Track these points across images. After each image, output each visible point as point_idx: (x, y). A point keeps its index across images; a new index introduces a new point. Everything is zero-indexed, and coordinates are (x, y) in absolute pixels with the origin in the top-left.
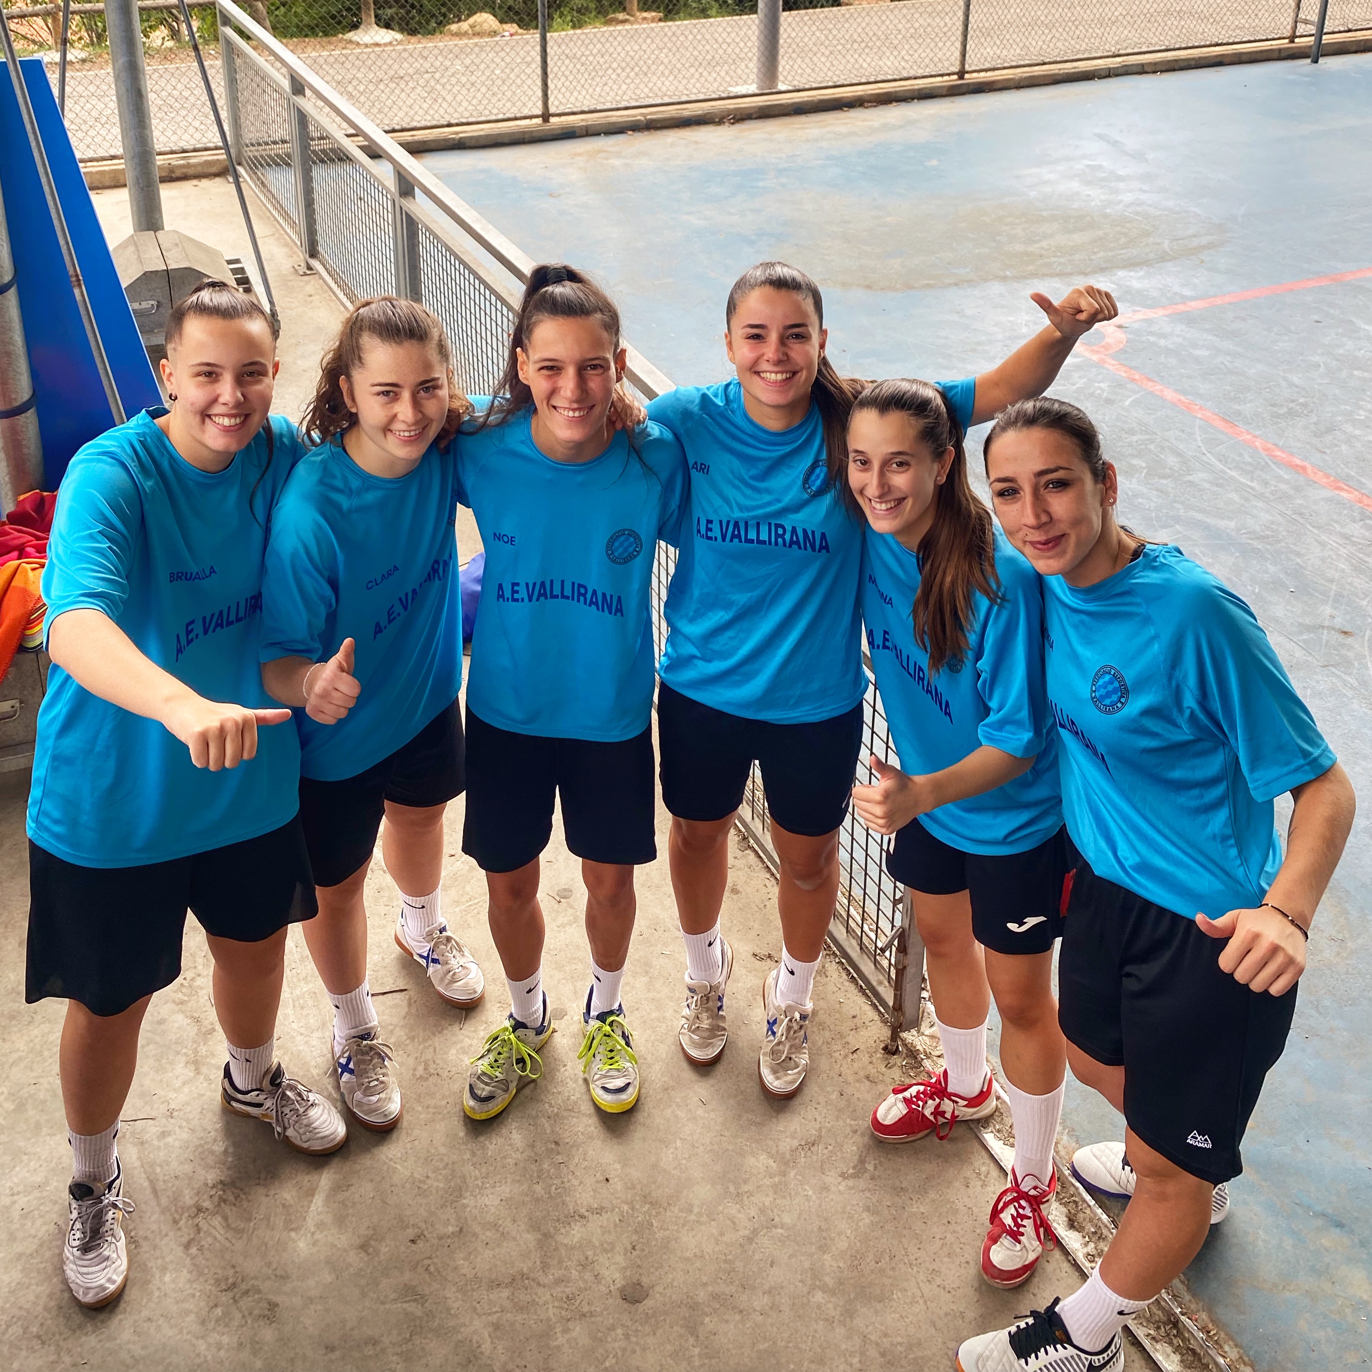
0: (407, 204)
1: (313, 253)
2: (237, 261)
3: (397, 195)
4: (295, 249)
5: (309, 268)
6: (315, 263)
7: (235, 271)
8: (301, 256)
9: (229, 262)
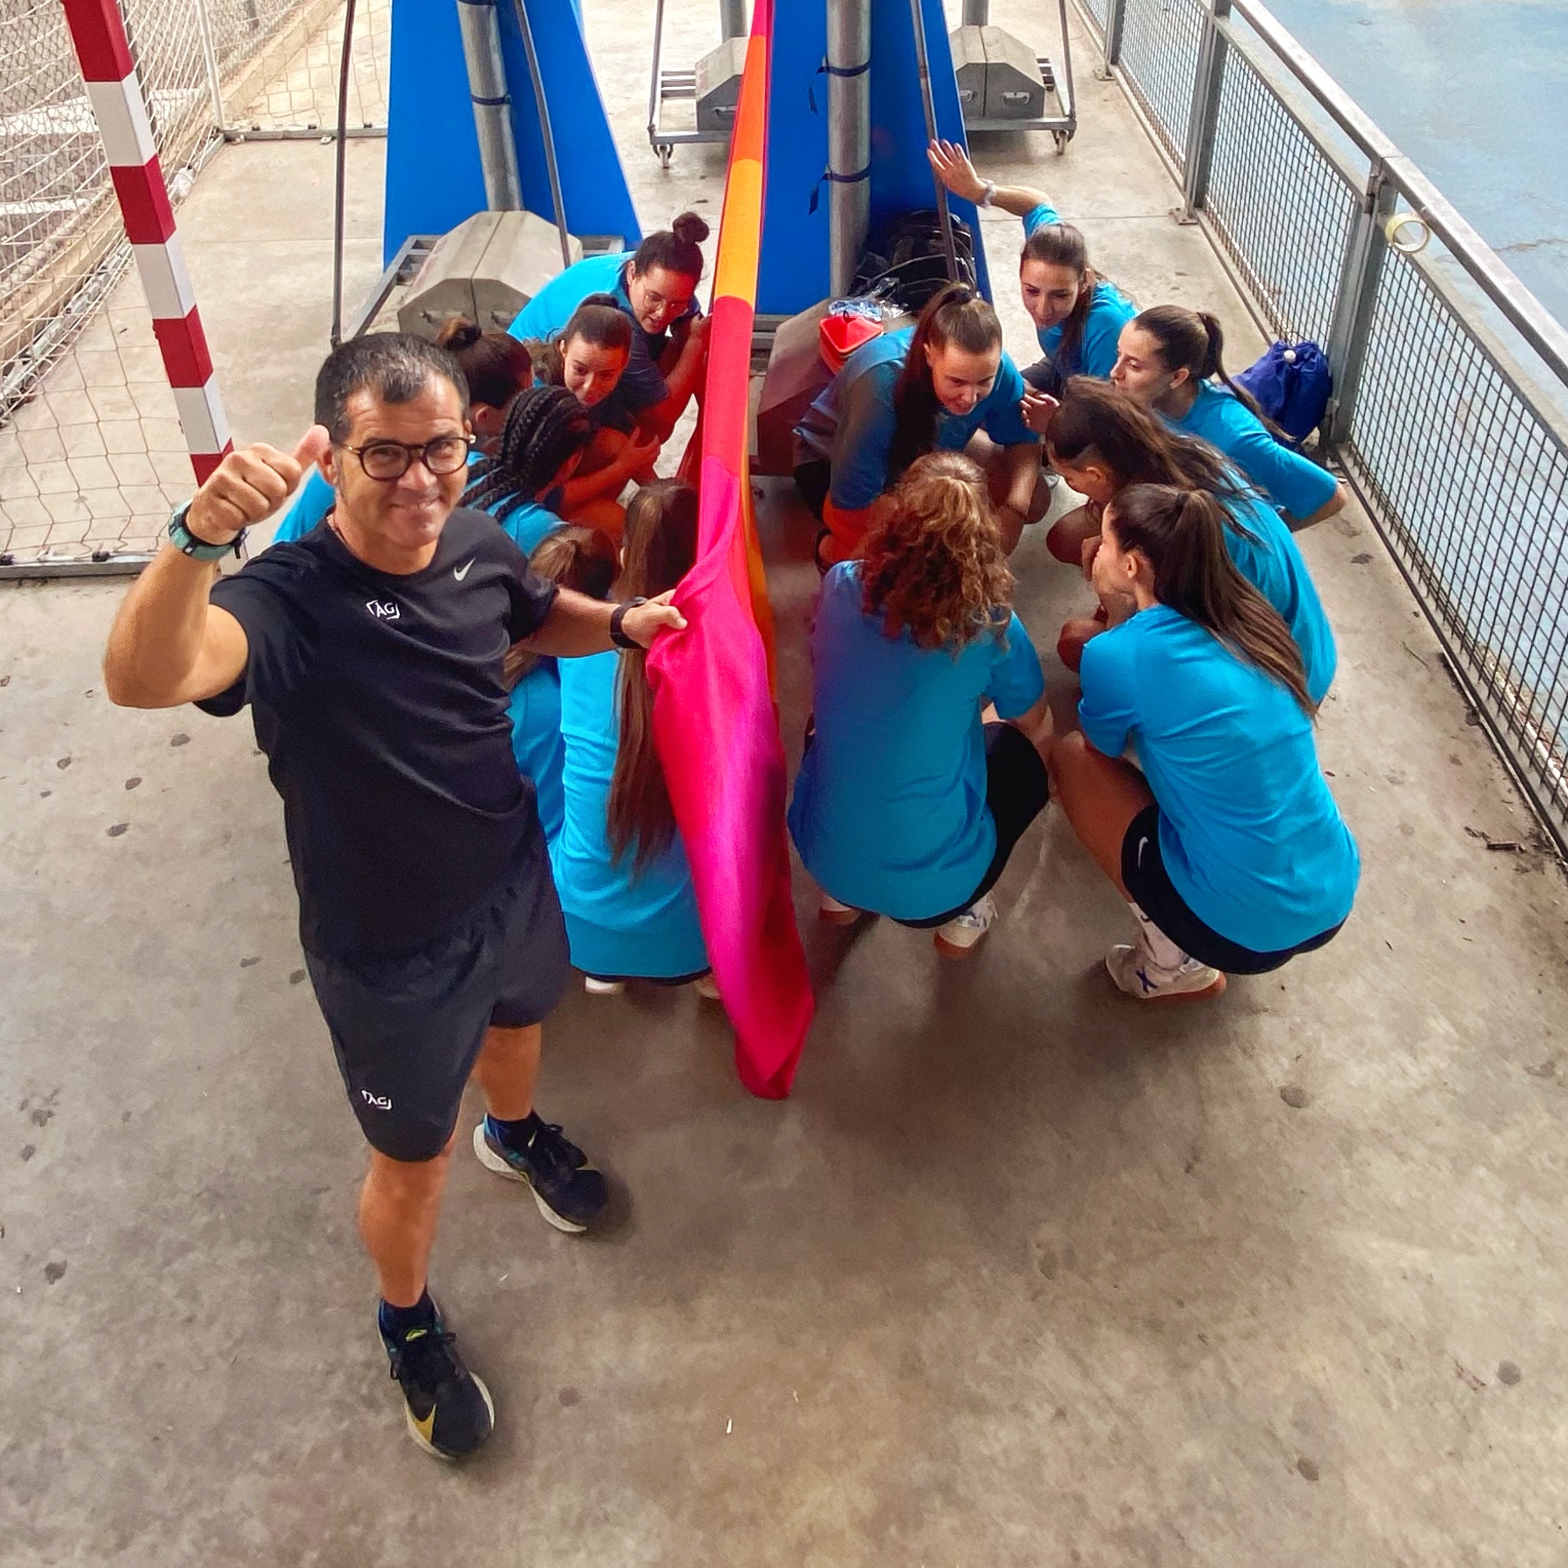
0: (1222, 23)
1: (1115, 60)
2: (1045, 61)
3: (1213, 13)
4: (1098, 54)
5: (1109, 74)
6: (1116, 71)
7: (1043, 70)
8: (1102, 61)
9: (1040, 61)
